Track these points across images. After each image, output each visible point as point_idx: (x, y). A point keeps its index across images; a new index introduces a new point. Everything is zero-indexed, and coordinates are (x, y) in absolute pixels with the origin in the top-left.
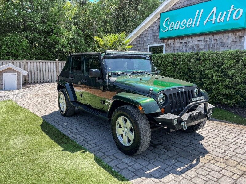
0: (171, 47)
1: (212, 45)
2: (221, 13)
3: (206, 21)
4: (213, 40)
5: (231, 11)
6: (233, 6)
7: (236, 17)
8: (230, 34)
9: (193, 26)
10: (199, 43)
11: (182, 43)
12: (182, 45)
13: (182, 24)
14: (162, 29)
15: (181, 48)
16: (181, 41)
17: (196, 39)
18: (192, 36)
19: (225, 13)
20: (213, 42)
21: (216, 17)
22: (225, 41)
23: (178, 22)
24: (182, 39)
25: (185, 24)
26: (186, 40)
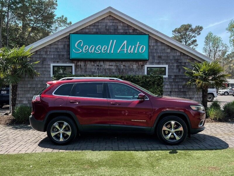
0: (81, 69)
1: (122, 70)
2: (130, 46)
3: (119, 50)
4: (122, 66)
5: (137, 45)
6: (138, 43)
7: (142, 51)
8: (135, 63)
9: (108, 52)
10: (110, 67)
11: (94, 65)
12: (94, 68)
13: (97, 48)
14: (74, 50)
15: (93, 70)
16: (93, 63)
17: (108, 63)
18: (104, 60)
19: (133, 46)
20: (122, 67)
21: (127, 48)
22: (131, 67)
23: (93, 46)
24: (94, 62)
25: (100, 49)
26: (98, 63)
